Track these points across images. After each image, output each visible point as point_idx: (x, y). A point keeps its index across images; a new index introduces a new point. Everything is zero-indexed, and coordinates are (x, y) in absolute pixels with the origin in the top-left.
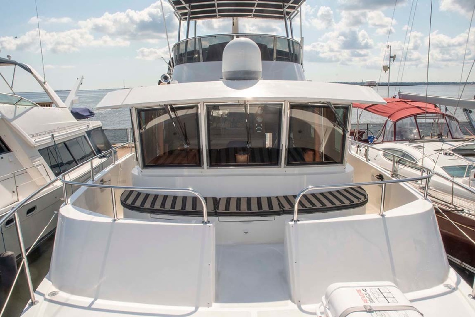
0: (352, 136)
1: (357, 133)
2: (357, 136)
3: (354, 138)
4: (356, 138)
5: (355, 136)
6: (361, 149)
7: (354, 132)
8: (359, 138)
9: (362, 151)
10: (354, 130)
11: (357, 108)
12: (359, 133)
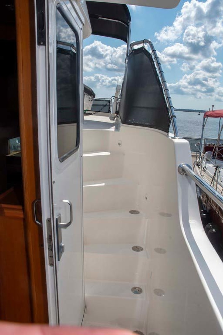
0: (211, 152)
1: (217, 148)
2: (216, 152)
3: (213, 154)
4: (216, 154)
5: (214, 152)
6: (220, 171)
7: (214, 147)
8: (219, 155)
9: (221, 173)
10: (214, 145)
11: (219, 118)
12: (219, 148)
